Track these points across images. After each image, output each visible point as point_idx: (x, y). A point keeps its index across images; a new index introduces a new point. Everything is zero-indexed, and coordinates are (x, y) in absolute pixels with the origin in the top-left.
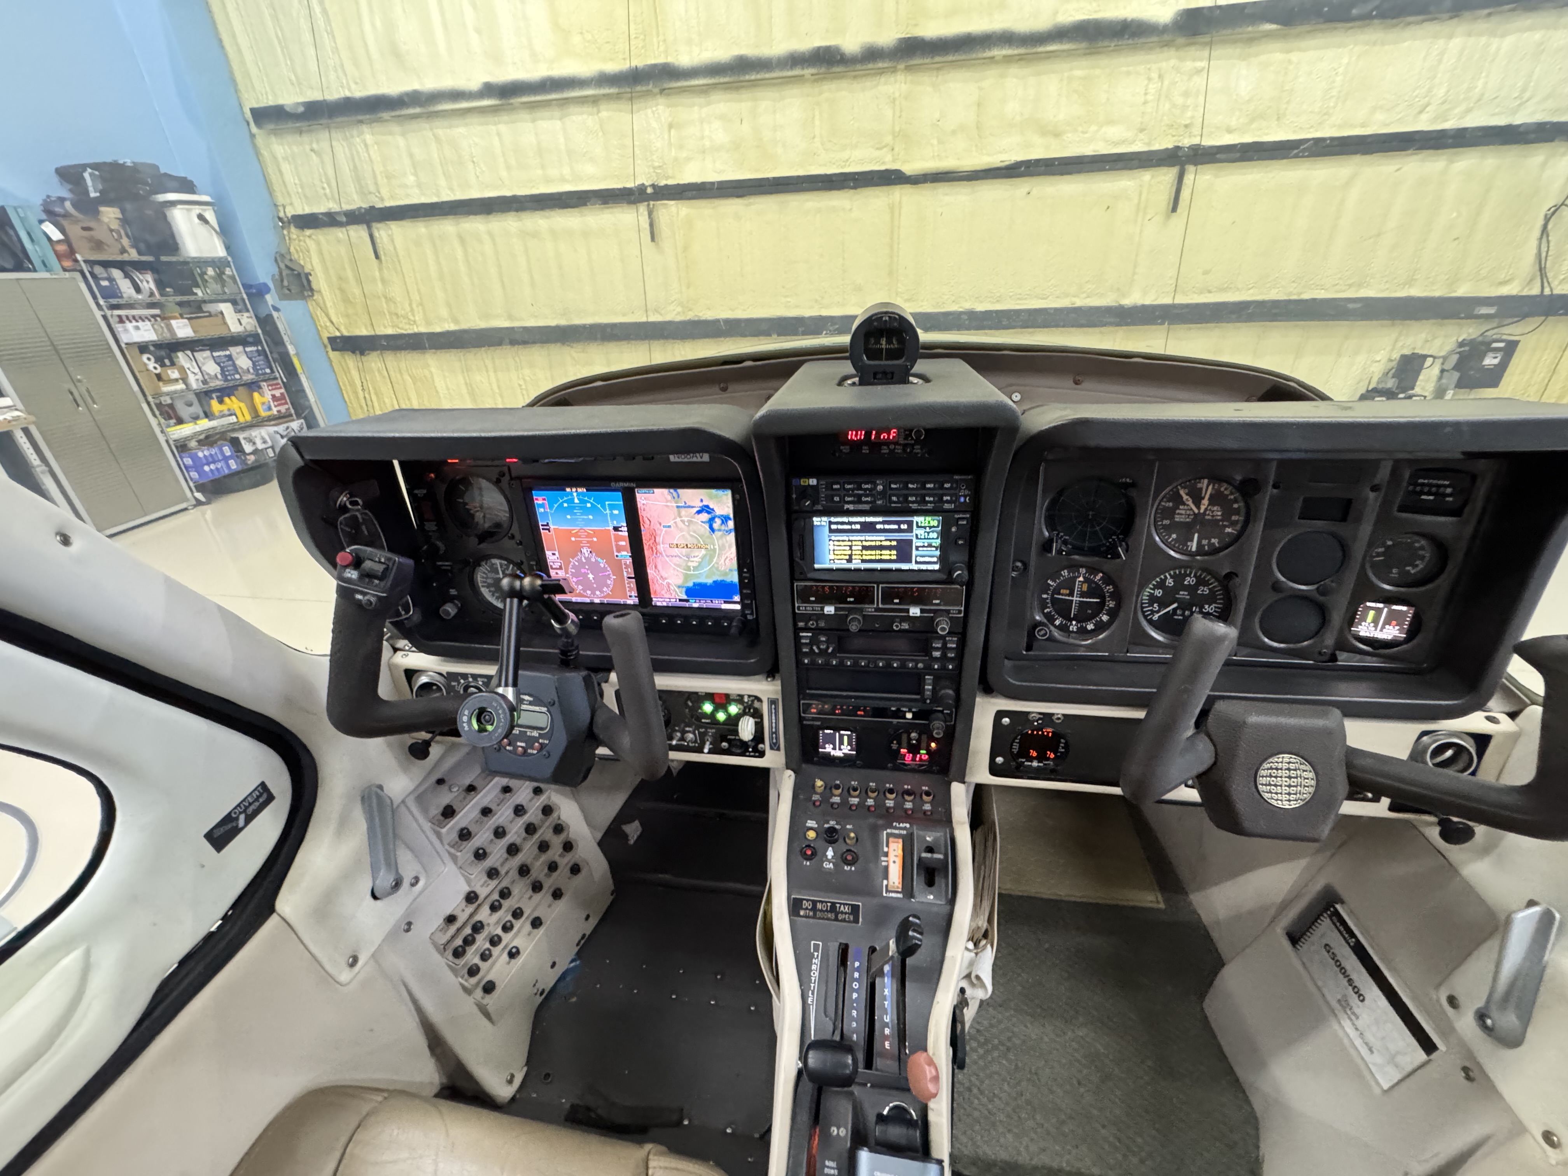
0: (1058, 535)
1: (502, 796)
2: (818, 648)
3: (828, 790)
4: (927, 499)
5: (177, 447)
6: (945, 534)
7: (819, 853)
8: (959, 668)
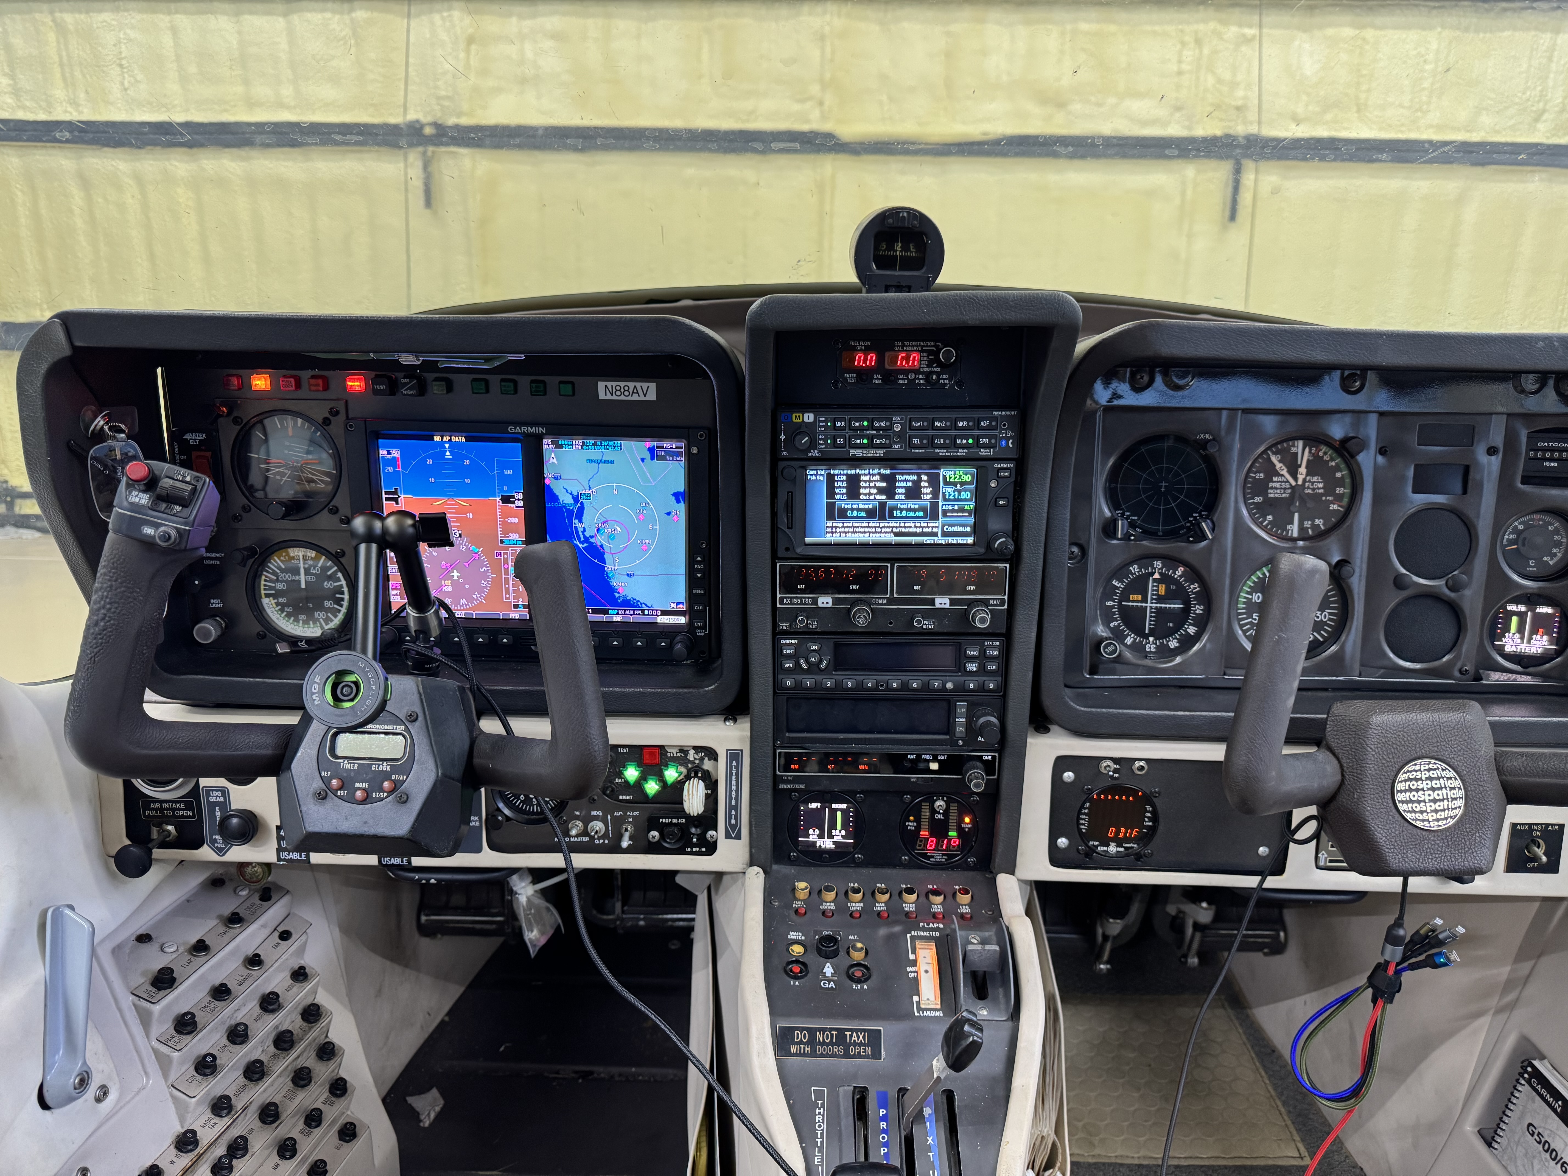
0: (1123, 514)
2: (807, 661)
3: (815, 895)
4: (959, 441)
6: (980, 493)
7: (812, 971)
8: (1004, 689)
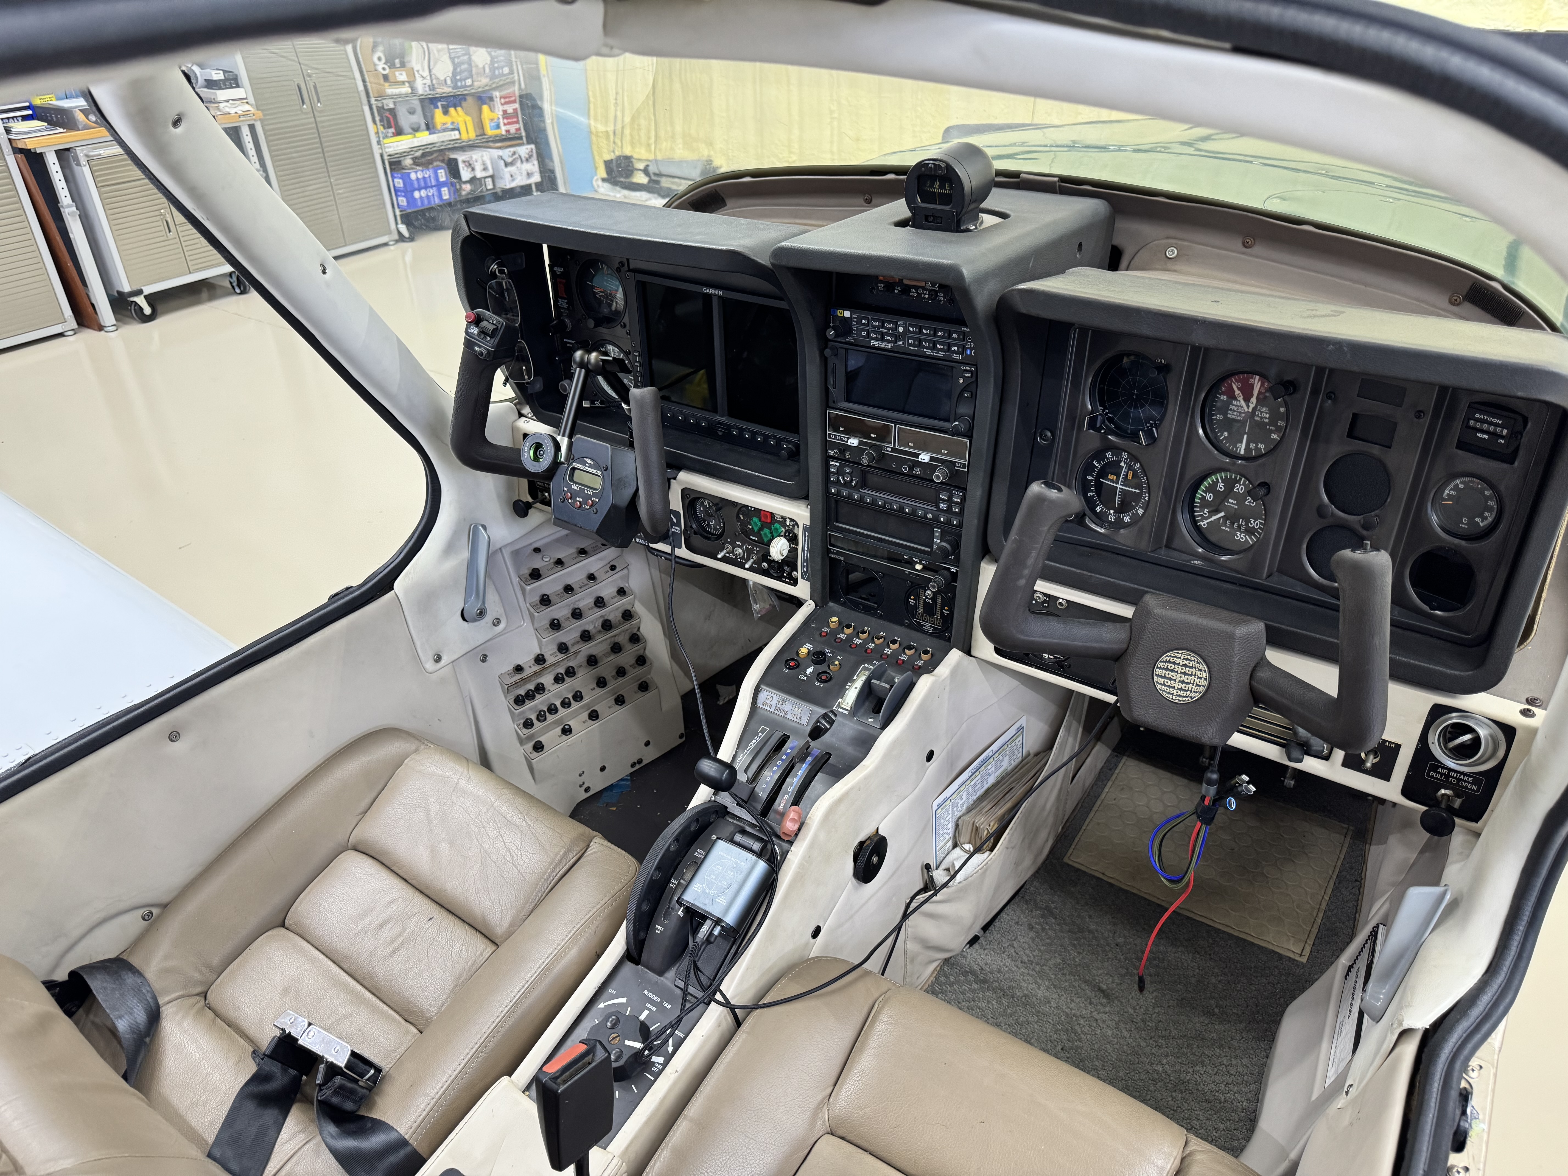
0: (1103, 411)
1: (586, 582)
2: (844, 479)
3: (839, 627)
4: (938, 346)
5: (391, 164)
7: (802, 667)
8: (961, 524)
